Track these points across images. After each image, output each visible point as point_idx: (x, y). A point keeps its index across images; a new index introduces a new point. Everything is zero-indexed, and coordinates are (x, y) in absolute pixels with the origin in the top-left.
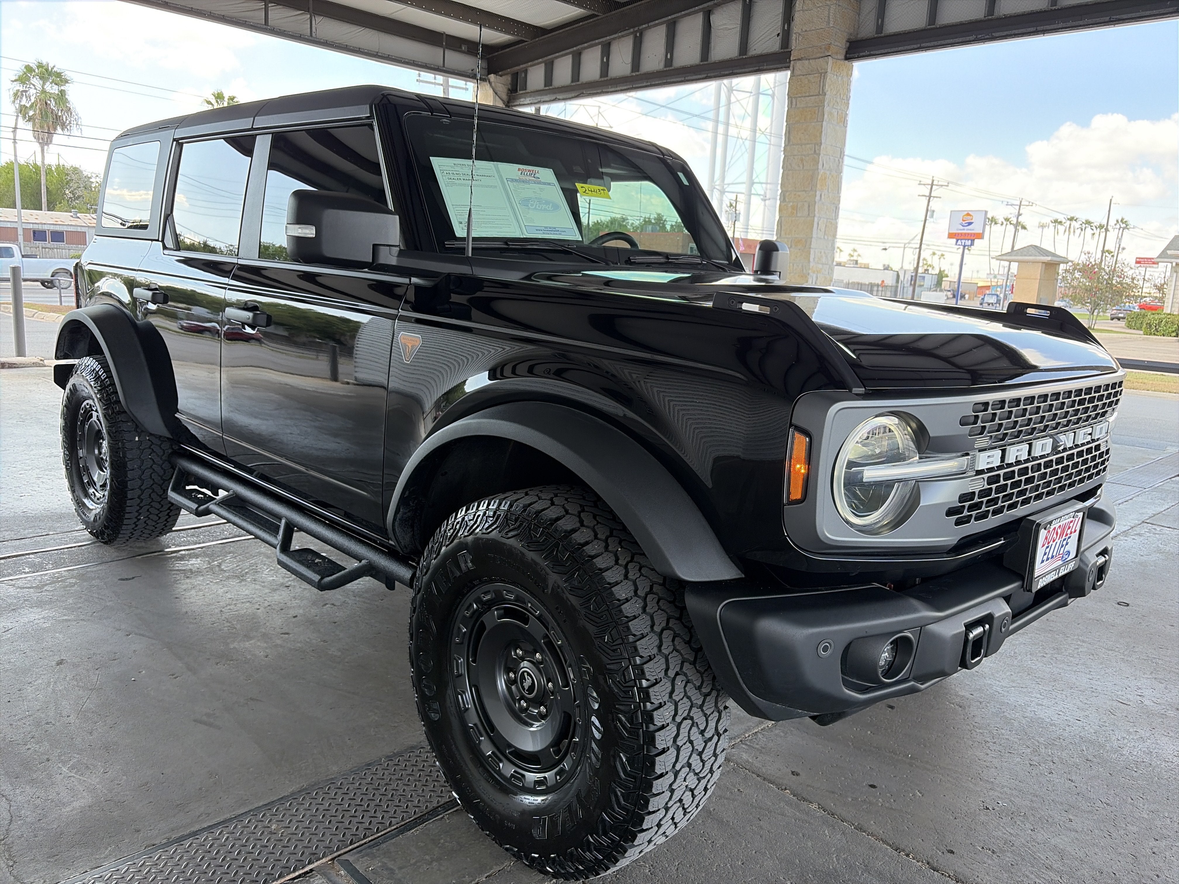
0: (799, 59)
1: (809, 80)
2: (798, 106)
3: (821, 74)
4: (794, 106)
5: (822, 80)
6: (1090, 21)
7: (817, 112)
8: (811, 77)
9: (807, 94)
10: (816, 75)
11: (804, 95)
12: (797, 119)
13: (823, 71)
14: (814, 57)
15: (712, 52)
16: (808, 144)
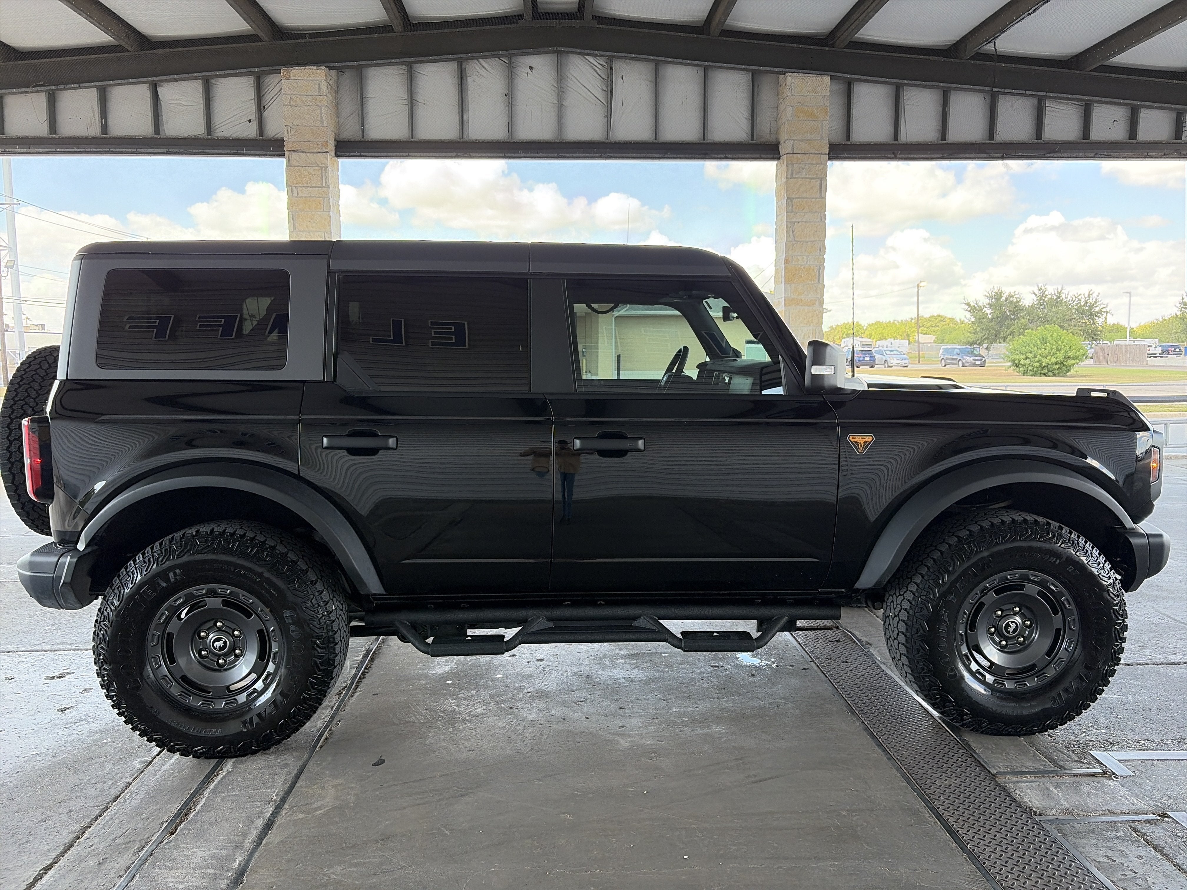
0: (294, 151)
1: (309, 172)
2: (300, 194)
3: (322, 168)
4: (295, 194)
5: (323, 174)
6: (544, 155)
7: (322, 202)
8: (311, 170)
9: (309, 185)
10: (316, 168)
11: (305, 185)
12: (300, 207)
13: (323, 165)
14: (311, 151)
15: (165, 126)
16: (316, 232)
